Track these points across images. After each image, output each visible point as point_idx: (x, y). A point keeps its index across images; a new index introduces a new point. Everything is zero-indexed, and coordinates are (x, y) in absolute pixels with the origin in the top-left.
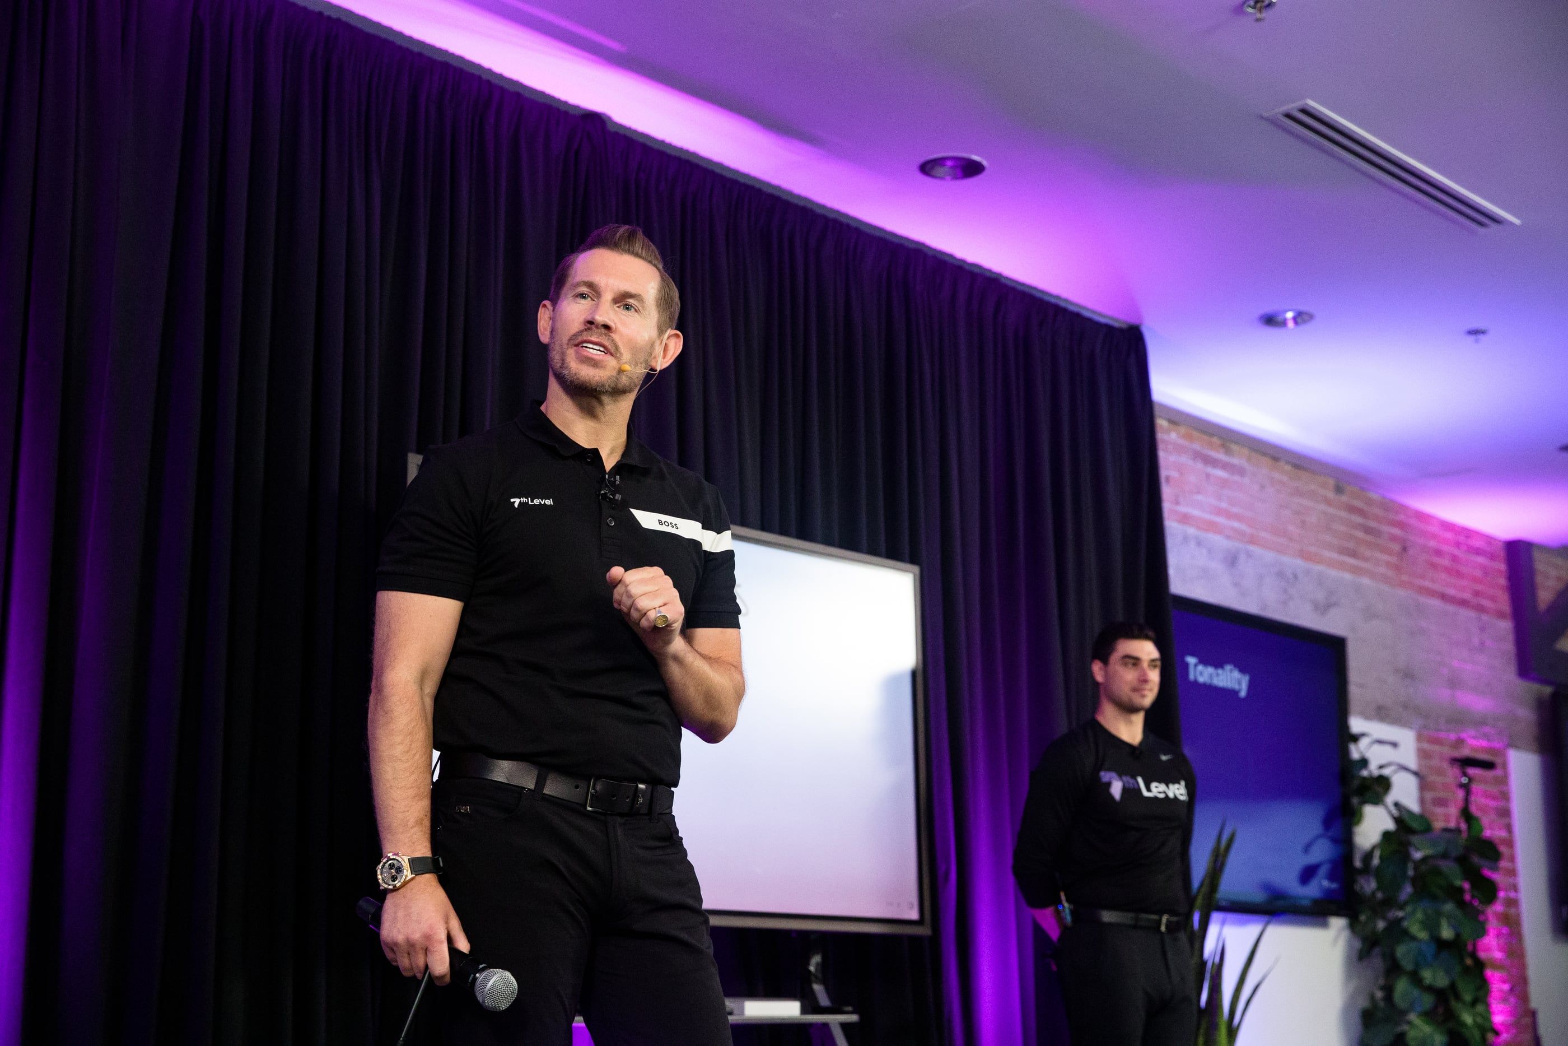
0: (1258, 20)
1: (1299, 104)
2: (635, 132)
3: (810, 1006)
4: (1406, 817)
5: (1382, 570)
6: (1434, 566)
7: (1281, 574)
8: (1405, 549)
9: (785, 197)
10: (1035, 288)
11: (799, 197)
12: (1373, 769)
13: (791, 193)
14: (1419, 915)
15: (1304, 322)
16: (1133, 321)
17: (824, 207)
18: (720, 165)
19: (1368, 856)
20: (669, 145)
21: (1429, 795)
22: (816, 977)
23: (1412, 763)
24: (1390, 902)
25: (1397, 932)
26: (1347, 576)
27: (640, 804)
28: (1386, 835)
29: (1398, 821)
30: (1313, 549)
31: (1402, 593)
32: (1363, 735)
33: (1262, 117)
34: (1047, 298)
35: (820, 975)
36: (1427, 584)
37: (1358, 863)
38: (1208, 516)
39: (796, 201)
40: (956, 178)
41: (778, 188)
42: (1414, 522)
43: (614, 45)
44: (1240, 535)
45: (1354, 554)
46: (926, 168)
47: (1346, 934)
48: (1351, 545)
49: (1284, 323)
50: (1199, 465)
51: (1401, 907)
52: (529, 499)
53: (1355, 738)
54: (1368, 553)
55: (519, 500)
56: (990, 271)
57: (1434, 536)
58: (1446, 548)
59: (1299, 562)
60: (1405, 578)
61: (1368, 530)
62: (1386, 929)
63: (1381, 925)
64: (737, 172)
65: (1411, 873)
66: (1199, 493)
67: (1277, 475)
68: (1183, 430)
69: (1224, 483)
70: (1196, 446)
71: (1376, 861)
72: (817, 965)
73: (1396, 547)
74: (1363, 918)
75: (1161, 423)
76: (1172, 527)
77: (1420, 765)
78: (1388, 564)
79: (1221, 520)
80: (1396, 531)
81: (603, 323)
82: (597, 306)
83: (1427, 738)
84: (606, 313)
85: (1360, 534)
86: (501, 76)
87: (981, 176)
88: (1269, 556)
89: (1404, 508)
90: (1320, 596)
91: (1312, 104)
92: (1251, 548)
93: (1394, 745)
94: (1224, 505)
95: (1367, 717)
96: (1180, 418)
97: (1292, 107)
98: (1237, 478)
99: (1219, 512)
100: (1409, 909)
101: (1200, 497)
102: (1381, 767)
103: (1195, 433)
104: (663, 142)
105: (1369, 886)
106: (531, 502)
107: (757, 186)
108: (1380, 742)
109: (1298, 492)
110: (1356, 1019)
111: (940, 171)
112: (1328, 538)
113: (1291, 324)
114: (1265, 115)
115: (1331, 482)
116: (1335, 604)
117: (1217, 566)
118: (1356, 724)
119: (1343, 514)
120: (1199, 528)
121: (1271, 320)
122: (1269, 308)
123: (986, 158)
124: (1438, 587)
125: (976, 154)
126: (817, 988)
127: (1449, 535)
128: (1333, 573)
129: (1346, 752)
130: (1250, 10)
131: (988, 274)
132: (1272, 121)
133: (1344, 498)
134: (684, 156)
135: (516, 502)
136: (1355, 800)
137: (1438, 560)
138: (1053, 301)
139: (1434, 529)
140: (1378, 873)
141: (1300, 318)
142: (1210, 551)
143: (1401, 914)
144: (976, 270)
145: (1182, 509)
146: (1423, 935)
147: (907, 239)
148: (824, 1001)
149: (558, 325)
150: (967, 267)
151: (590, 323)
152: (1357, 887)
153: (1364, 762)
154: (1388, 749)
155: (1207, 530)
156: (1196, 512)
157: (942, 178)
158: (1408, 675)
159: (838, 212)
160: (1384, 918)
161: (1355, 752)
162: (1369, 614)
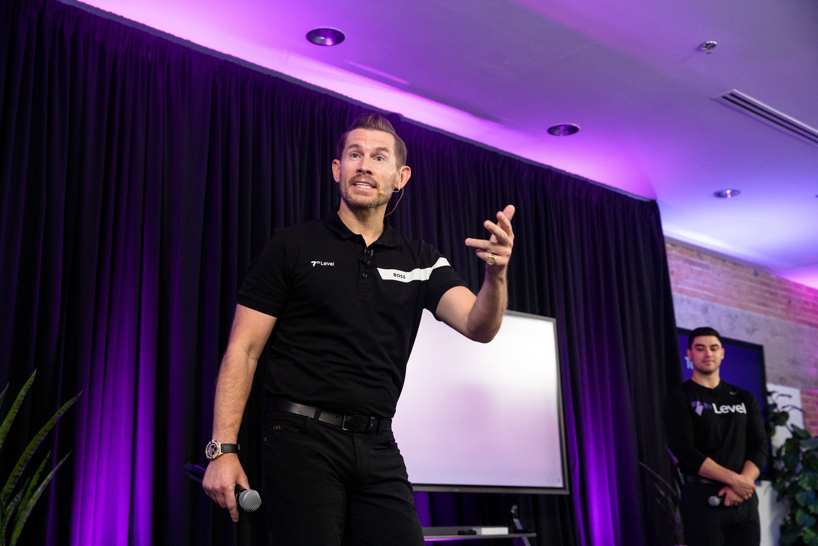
0: (708, 53)
1: (729, 92)
2: (414, 121)
3: (513, 529)
4: (797, 431)
5: (779, 312)
6: (804, 309)
7: (729, 316)
8: (790, 302)
9: (484, 148)
10: (604, 185)
11: (491, 147)
12: (780, 408)
13: (487, 146)
14: (807, 479)
15: (736, 195)
16: (652, 198)
17: (503, 151)
18: (454, 134)
19: (779, 451)
20: (430, 126)
21: (808, 421)
22: (515, 515)
23: (799, 405)
24: (791, 473)
25: (796, 487)
26: (762, 316)
27: (372, 427)
28: (788, 440)
29: (793, 433)
30: (745, 303)
31: (789, 323)
32: (774, 392)
33: (712, 99)
34: (611, 189)
35: (516, 515)
36: (801, 318)
37: (774, 454)
38: (693, 289)
39: (490, 149)
40: (565, 135)
41: (482, 144)
42: (793, 288)
43: (403, 82)
44: (708, 298)
45: (765, 305)
46: (551, 131)
47: (770, 489)
48: (763, 301)
49: (726, 196)
50: (687, 265)
51: (797, 475)
52: (321, 262)
53: (770, 394)
54: (771, 304)
55: (316, 262)
56: (583, 177)
57: (804, 295)
58: (810, 300)
59: (738, 310)
60: (791, 315)
61: (771, 293)
62: (789, 487)
63: (787, 484)
64: (462, 137)
65: (801, 458)
66: (687, 278)
67: (725, 269)
68: (678, 248)
69: (699, 273)
70: (685, 256)
71: (783, 453)
72: (515, 510)
73: (785, 301)
74: (778, 481)
75: (668, 246)
76: (676, 295)
77: (803, 406)
78: (782, 309)
79: (699, 291)
80: (785, 293)
81: (367, 171)
82: (362, 161)
83: (806, 393)
84: (368, 164)
85: (767, 295)
86: (351, 99)
87: (578, 133)
88: (723, 307)
89: (789, 282)
90: (749, 326)
91: (736, 91)
92: (715, 304)
93: (790, 396)
94: (700, 284)
95: (775, 383)
96: (678, 244)
97: (726, 93)
98: (705, 271)
99: (698, 287)
100: (801, 476)
101: (688, 280)
102: (784, 407)
103: (685, 250)
104: (427, 125)
105: (781, 465)
106: (322, 264)
107: (472, 143)
108: (783, 395)
109: (736, 276)
110: (777, 532)
111: (557, 132)
112: (751, 297)
113: (729, 196)
114: (714, 97)
115: (752, 271)
116: (757, 329)
117: (698, 313)
118: (770, 387)
119: (759, 286)
120: (688, 295)
121: (720, 195)
122: (718, 189)
123: (580, 125)
124: (807, 319)
125: (574, 123)
126: (516, 521)
127: (812, 294)
128: (755, 314)
129: (766, 401)
130: (704, 49)
131: (582, 179)
132: (717, 101)
133: (759, 278)
134: (437, 131)
135: (315, 263)
136: (772, 424)
137: (806, 306)
138: (614, 190)
139: (804, 291)
140: (785, 459)
141: (733, 193)
142: (694, 306)
143: (797, 479)
144: (576, 177)
145: (680, 286)
146: (809, 489)
147: (543, 165)
148: (519, 527)
149: (343, 173)
150: (572, 176)
151: (360, 171)
152: (775, 466)
153: (775, 405)
154: (786, 399)
155: (693, 296)
156: (687, 288)
157: (559, 135)
158: (794, 362)
159: (510, 153)
160: (789, 481)
161: (770, 400)
162: (774, 333)
